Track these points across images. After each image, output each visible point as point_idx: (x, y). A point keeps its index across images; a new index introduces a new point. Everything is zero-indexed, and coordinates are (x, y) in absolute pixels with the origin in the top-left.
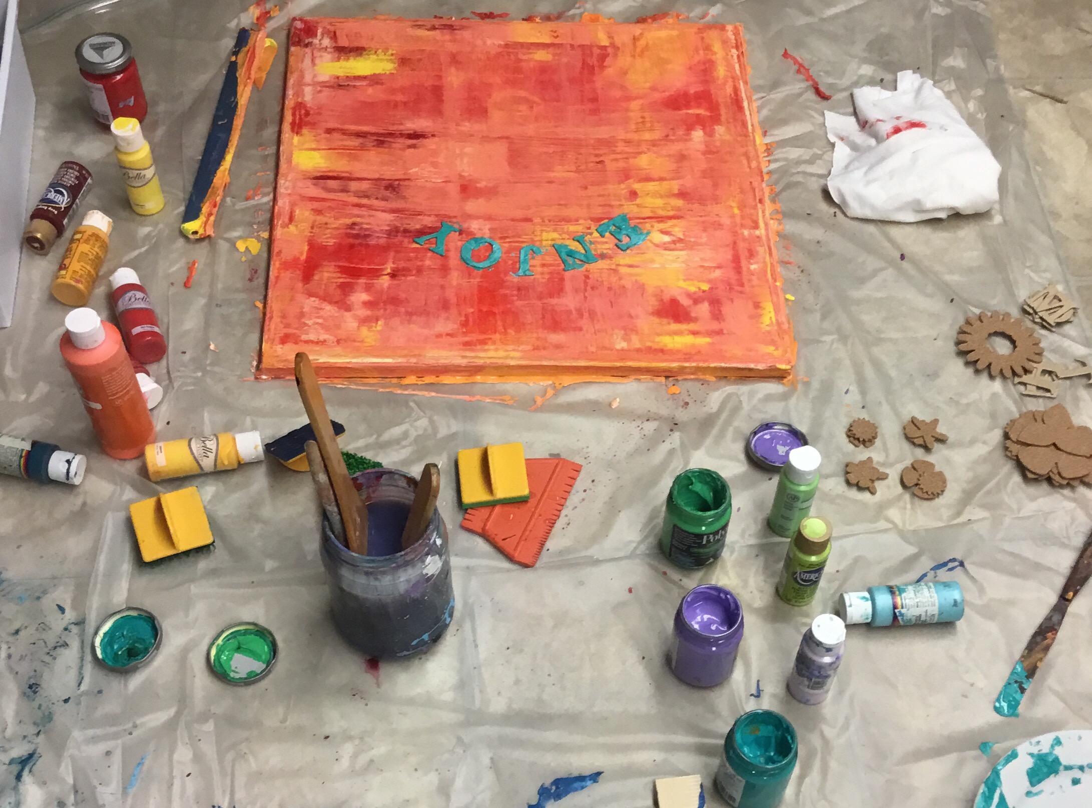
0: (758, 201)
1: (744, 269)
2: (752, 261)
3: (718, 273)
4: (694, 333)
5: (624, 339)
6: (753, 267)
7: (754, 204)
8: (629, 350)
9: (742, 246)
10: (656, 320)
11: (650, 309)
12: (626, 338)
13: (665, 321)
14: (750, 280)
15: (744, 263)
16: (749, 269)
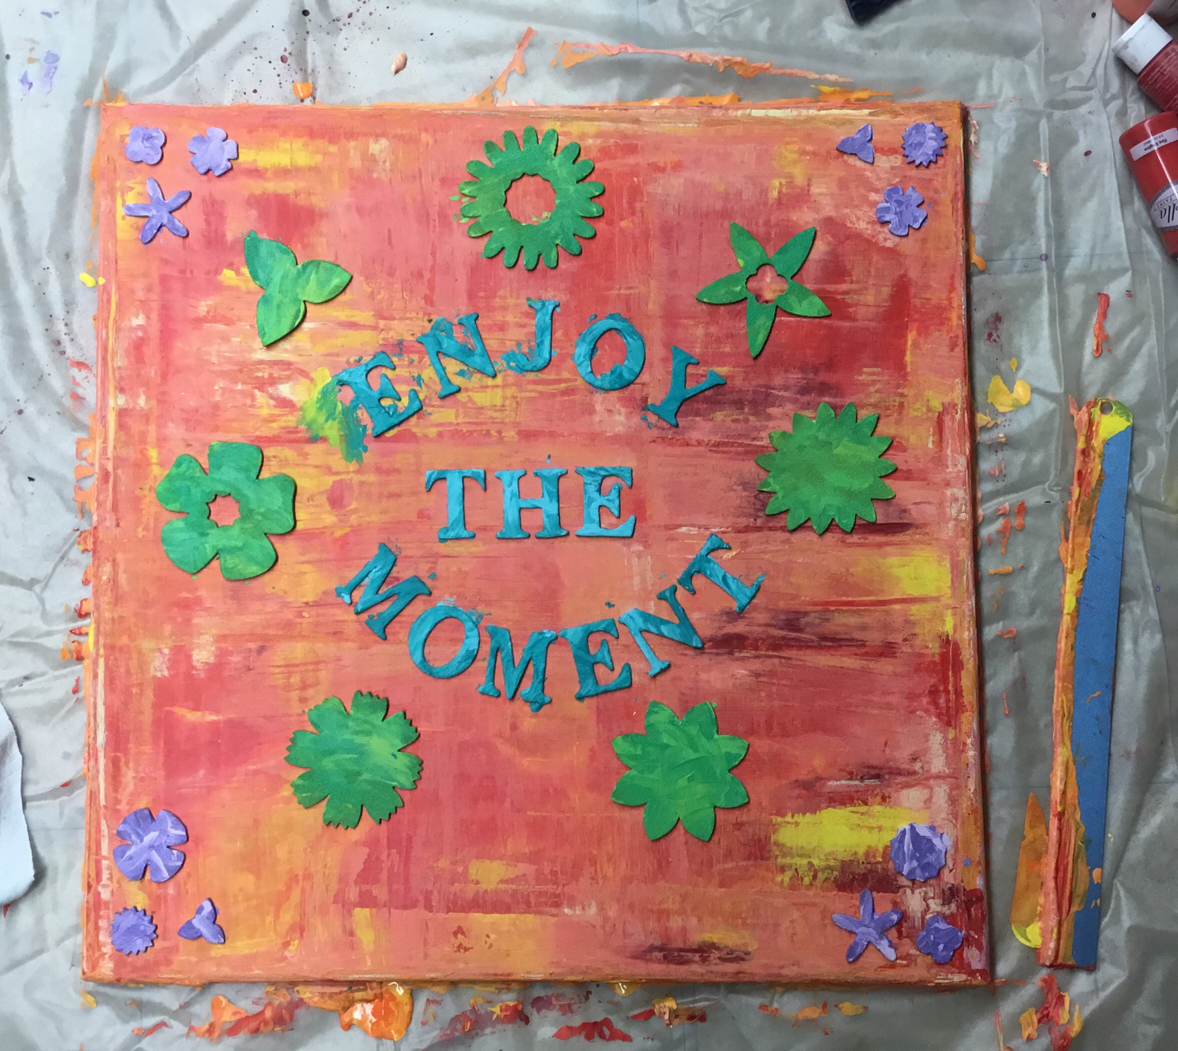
0: (111, 479)
1: (154, 316)
2: (140, 334)
3: (203, 307)
4: (256, 172)
5: (373, 159)
6: (139, 320)
7: (119, 472)
8: (365, 135)
9: (152, 372)
10: (318, 202)
11: (325, 226)
12: (370, 160)
13: (302, 201)
14: (149, 289)
15: (154, 331)
16: (148, 318)
